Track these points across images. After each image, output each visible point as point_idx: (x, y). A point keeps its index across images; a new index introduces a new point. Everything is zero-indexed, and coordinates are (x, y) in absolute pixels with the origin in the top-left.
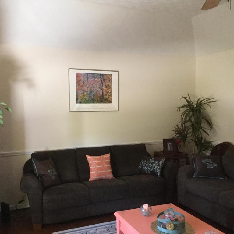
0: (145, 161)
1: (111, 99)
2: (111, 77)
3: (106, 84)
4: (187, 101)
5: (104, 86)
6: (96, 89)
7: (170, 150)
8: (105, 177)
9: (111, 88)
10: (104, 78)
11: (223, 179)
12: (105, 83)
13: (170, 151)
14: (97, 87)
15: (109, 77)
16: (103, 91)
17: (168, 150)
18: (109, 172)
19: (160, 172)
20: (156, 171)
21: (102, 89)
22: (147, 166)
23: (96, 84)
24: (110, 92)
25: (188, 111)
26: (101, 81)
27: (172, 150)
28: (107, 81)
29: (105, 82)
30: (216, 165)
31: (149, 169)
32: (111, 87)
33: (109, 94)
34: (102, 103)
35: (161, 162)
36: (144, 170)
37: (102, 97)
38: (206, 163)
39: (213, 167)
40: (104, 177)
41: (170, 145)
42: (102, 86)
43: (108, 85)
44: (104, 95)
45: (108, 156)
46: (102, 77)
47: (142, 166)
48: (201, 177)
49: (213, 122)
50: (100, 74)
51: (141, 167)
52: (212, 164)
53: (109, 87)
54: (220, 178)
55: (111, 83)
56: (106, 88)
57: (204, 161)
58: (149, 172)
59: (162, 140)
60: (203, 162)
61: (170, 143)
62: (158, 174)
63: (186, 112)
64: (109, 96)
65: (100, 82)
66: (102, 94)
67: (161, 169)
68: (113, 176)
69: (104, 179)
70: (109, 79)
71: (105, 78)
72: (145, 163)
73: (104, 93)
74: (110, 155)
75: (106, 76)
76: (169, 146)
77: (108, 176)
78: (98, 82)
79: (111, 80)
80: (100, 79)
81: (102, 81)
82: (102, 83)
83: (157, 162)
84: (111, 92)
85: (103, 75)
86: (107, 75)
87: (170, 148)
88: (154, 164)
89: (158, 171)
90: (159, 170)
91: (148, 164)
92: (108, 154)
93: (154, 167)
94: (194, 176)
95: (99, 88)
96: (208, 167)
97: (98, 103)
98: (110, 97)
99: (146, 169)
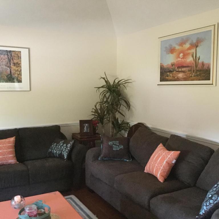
0: (55, 144)
1: (21, 79)
2: (21, 55)
3: (15, 62)
4: (106, 81)
5: (12, 64)
6: (2, 66)
7: (86, 131)
8: (6, 162)
9: (21, 67)
10: (11, 55)
11: (128, 161)
12: (13, 61)
13: (87, 133)
14: (3, 64)
15: (17, 54)
16: (10, 70)
17: (84, 131)
18: (10, 157)
19: (67, 155)
20: (64, 155)
21: (10, 67)
22: (56, 149)
23: (2, 62)
24: (19, 70)
25: (105, 92)
26: (8, 57)
27: (88, 132)
28: (16, 58)
29: (12, 59)
30: (122, 147)
31: (57, 152)
32: (20, 65)
33: (18, 73)
34: (10, 82)
35: (69, 145)
36: (53, 154)
37: (9, 76)
38: (112, 145)
39: (118, 149)
40: (4, 162)
41: (86, 126)
42: (9, 63)
43: (17, 63)
44: (12, 74)
45: (12, 139)
46: (9, 54)
47: (52, 149)
48: (106, 160)
49: (131, 103)
50: (7, 51)
51: (50, 150)
52: (118, 146)
53: (18, 65)
54: (125, 160)
55: (21, 61)
56: (15, 66)
57: (111, 142)
58: (57, 156)
59: (79, 122)
60: (109, 144)
61: (87, 125)
62: (64, 157)
63: (104, 93)
64: (18, 75)
65: (7, 60)
66: (9, 73)
67: (68, 152)
68: (17, 161)
69: (6, 165)
70: (18, 56)
71: (13, 55)
72: (55, 146)
73: (12, 72)
74: (16, 138)
75: (14, 53)
76: (85, 128)
77: (10, 161)
78: (4, 60)
79: (21, 57)
80: (6, 56)
81: (10, 58)
82: (10, 61)
83: (65, 145)
84: (21, 71)
85: (10, 51)
86: (16, 52)
87: (87, 130)
88: (62, 147)
89: (65, 154)
90: (67, 154)
91: (57, 147)
92: (12, 137)
93: (62, 151)
94: (99, 159)
95: (6, 66)
96: (114, 149)
97: (6, 82)
98: (20, 76)
99: (55, 152)
